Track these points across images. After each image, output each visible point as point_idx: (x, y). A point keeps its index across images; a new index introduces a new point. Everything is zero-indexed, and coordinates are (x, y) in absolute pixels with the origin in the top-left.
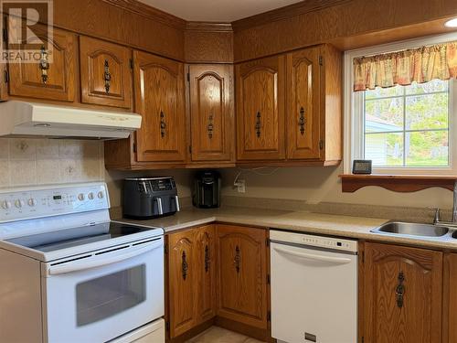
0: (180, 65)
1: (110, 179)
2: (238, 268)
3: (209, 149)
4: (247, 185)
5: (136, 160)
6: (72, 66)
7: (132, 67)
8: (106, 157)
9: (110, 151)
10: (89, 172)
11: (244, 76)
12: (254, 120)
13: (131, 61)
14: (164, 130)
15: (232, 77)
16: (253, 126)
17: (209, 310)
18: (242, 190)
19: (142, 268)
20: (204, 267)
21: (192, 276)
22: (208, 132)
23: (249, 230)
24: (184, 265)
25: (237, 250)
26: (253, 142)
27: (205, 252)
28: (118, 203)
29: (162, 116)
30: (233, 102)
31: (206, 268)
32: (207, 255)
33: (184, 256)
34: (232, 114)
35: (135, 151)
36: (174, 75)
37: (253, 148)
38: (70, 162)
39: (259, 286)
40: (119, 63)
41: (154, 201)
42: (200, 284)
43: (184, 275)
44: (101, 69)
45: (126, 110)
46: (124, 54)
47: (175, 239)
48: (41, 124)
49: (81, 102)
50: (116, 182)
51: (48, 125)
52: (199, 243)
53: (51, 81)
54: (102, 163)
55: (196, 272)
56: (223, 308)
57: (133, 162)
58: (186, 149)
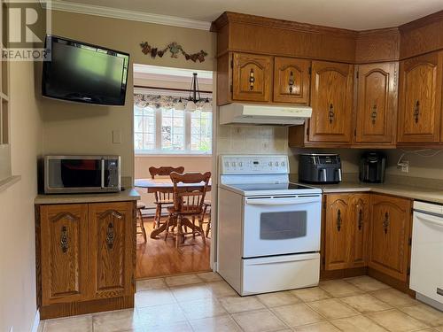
0: (351, 66)
1: (291, 154)
2: (386, 230)
3: (372, 133)
4: (410, 166)
5: (308, 140)
6: (269, 78)
7: (310, 73)
8: (290, 138)
9: (291, 133)
10: (278, 148)
11: (408, 70)
12: (413, 108)
13: (310, 69)
14: (332, 118)
15: (398, 72)
16: (412, 113)
17: (361, 260)
18: (406, 170)
19: (304, 213)
20: (358, 225)
21: (345, 229)
22: (372, 119)
23: (396, 200)
24: (339, 219)
25: (386, 216)
26: (412, 128)
27: (358, 215)
28: (296, 171)
29: (331, 107)
30: (396, 93)
31: (360, 227)
32: (360, 216)
33: (339, 213)
34: (395, 102)
35: (308, 134)
36: (345, 75)
37: (411, 132)
38: (266, 141)
39: (401, 252)
40: (300, 71)
41: (321, 170)
42: (354, 238)
43: (339, 228)
44: (287, 77)
45: (303, 104)
46: (305, 65)
47: (332, 199)
48: (248, 116)
49: (273, 101)
50: (295, 156)
51: (251, 117)
52: (354, 206)
53: (255, 89)
54: (286, 142)
55: (350, 228)
56: (373, 261)
57: (306, 141)
58: (352, 132)
